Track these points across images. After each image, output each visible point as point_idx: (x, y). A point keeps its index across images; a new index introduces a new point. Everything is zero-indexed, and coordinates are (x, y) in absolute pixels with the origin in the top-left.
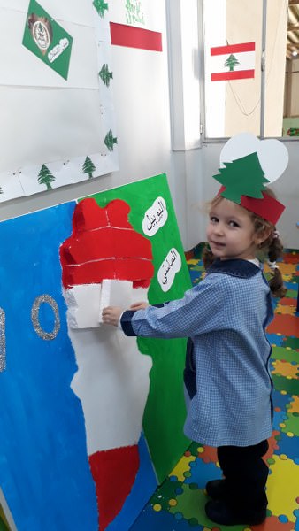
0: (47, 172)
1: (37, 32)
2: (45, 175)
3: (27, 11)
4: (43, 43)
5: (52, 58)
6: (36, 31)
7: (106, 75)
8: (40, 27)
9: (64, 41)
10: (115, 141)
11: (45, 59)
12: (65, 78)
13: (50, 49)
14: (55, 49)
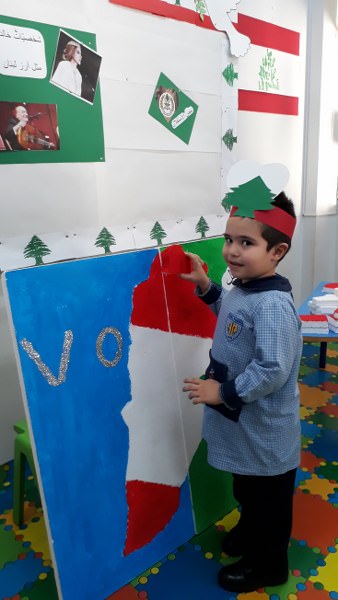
0: (160, 228)
2: (157, 231)
3: (156, 84)
4: (168, 111)
5: (175, 125)
6: (163, 101)
7: (230, 140)
8: (167, 98)
9: (189, 110)
11: (168, 125)
12: (187, 142)
13: (174, 116)
14: (179, 116)
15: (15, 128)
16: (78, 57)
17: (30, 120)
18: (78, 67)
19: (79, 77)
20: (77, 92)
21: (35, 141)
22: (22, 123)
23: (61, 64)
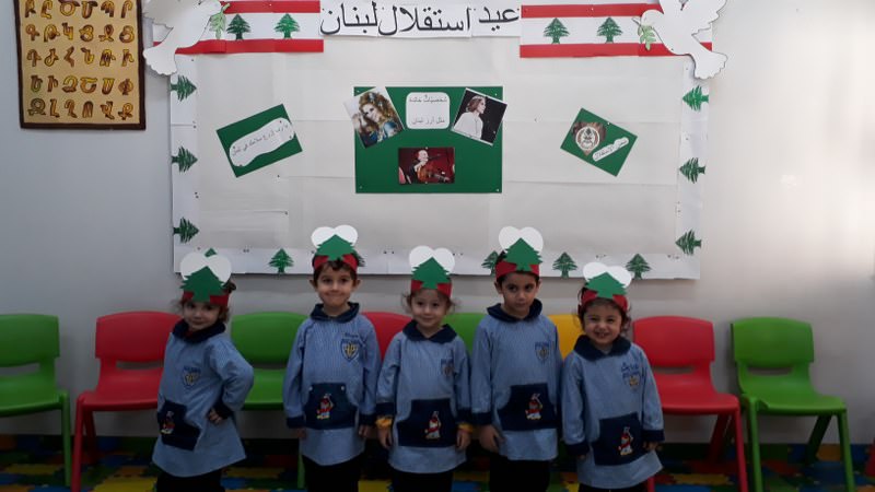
0: (569, 260)
1: (583, 135)
2: (564, 262)
3: (574, 120)
4: (589, 145)
5: (597, 157)
7: (692, 170)
8: (589, 131)
9: (620, 143)
10: (698, 244)
11: (588, 158)
12: (615, 174)
13: (598, 149)
14: (605, 149)
15: (416, 167)
16: (482, 108)
17: (429, 160)
18: (481, 116)
19: (480, 124)
20: (477, 135)
21: (432, 176)
22: (423, 163)
23: (463, 115)
